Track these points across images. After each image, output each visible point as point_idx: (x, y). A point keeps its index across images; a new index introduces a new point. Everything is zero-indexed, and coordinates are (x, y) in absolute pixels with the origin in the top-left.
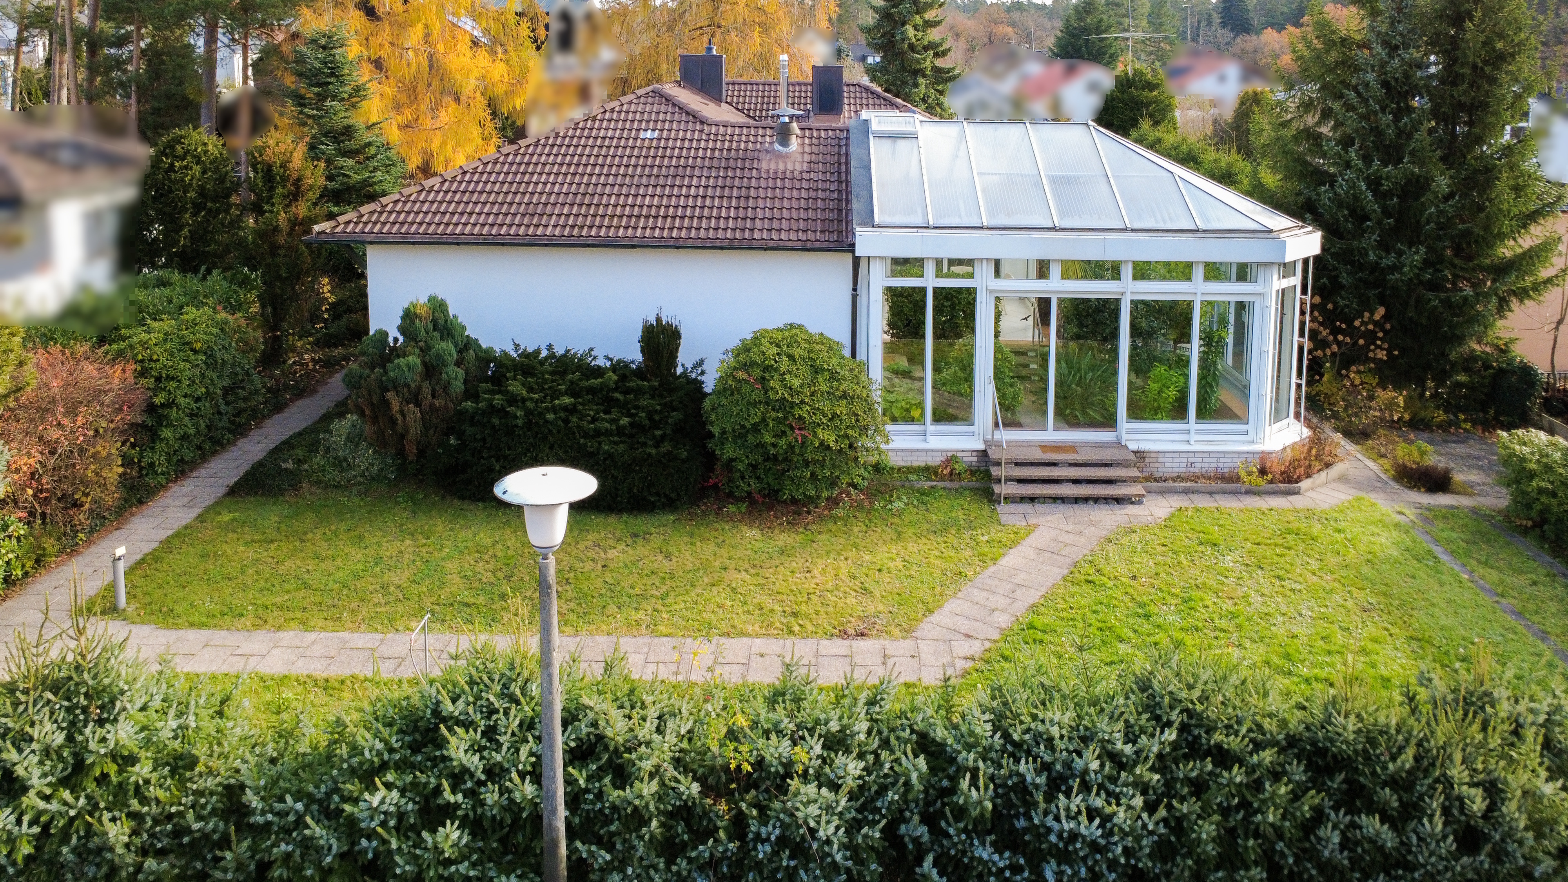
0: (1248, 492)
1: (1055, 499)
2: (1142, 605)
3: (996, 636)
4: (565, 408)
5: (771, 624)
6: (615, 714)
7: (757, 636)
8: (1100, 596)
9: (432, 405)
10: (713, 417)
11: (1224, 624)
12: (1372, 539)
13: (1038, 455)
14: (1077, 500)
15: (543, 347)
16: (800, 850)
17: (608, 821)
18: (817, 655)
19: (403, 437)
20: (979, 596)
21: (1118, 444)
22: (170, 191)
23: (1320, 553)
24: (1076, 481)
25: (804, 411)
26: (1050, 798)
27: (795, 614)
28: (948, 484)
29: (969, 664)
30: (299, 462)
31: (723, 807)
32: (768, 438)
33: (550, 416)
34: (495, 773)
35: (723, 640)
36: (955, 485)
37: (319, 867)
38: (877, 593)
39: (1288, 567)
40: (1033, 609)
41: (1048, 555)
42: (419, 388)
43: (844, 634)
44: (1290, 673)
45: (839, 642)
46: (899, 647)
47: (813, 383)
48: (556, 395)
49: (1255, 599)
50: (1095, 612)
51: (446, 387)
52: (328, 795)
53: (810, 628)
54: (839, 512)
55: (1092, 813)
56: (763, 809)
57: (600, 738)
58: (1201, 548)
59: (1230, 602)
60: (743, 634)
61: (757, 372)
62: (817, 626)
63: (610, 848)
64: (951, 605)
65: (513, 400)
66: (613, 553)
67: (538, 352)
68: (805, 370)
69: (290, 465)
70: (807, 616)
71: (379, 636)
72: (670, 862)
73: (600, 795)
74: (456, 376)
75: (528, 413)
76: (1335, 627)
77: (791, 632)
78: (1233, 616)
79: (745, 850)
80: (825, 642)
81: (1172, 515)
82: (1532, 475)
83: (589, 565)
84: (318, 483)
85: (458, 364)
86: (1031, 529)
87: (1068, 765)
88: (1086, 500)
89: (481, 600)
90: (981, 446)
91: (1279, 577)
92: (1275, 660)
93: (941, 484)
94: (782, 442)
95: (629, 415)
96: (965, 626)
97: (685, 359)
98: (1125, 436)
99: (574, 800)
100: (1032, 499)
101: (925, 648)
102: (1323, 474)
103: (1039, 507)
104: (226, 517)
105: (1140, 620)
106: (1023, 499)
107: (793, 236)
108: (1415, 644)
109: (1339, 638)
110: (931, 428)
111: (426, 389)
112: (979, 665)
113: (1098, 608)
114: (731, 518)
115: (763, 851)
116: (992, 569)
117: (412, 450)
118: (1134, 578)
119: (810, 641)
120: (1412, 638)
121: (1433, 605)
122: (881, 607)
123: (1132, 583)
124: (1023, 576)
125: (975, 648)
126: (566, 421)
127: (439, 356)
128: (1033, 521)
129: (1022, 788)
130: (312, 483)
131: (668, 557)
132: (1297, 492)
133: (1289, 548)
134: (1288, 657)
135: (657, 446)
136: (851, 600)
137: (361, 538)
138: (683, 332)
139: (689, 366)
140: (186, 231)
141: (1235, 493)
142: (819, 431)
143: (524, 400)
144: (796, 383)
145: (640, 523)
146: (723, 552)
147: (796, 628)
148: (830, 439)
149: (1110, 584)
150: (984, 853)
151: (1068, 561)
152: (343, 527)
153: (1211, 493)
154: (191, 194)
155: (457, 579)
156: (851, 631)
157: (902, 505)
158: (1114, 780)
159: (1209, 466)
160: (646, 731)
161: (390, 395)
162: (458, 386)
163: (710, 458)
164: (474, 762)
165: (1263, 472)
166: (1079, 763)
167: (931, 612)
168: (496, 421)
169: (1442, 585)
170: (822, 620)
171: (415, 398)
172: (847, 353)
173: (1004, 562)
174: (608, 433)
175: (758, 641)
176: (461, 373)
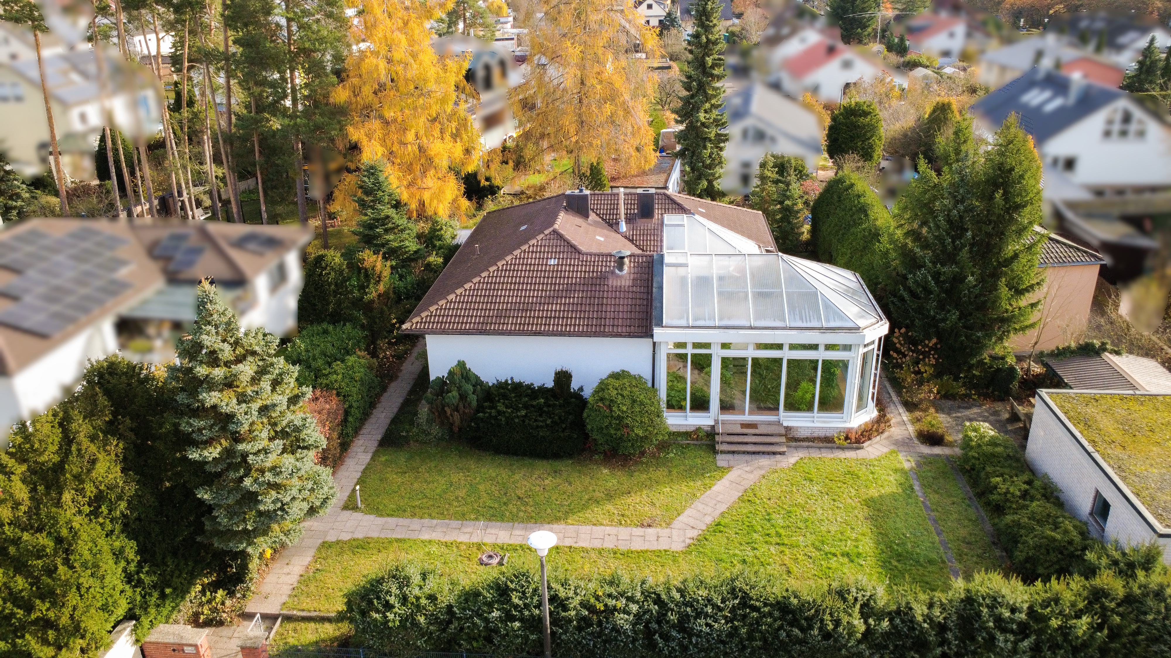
0: (838, 448)
1: (744, 453)
2: (769, 514)
3: (704, 528)
4: (523, 416)
5: (612, 521)
6: (562, 589)
7: (607, 525)
8: (752, 509)
9: (464, 412)
10: (588, 421)
11: (800, 525)
12: (886, 478)
13: (739, 430)
14: (754, 453)
15: (509, 379)
16: (618, 631)
17: (561, 621)
18: (631, 535)
19: (452, 424)
20: (700, 507)
21: (779, 423)
22: (322, 286)
23: (858, 487)
24: (755, 444)
25: (628, 421)
26: (695, 619)
27: (623, 515)
28: (695, 442)
29: (692, 541)
30: (407, 432)
31: (595, 617)
32: (612, 432)
33: (517, 420)
34: (526, 606)
35: (594, 527)
36: (699, 443)
37: (478, 630)
38: (657, 505)
39: (841, 494)
40: (722, 514)
41: (734, 484)
42: (458, 405)
43: (642, 525)
44: (821, 550)
45: (640, 529)
46: (664, 532)
47: (632, 407)
48: (518, 410)
49: (819, 511)
50: (748, 517)
51: (470, 404)
52: (478, 609)
53: (629, 522)
54: (644, 460)
55: (707, 625)
56: (607, 619)
57: (557, 595)
58: (804, 482)
59: (807, 513)
60: (602, 524)
61: (607, 403)
62: (631, 521)
63: (561, 628)
64: (688, 512)
65: (499, 413)
66: (547, 482)
67: (507, 381)
68: (628, 402)
69: (404, 434)
70: (628, 516)
71: (460, 522)
72: (580, 632)
73: (558, 613)
74: (473, 399)
75: (507, 418)
76: (849, 527)
77: (621, 524)
78: (806, 521)
79: (602, 630)
80: (634, 529)
81: (797, 462)
82: (972, 448)
83: (538, 488)
84: (417, 441)
85: (473, 393)
86: (730, 468)
87: (702, 609)
88: (758, 453)
89: (496, 505)
90: (713, 423)
91: (834, 500)
92: (817, 543)
93: (692, 442)
94: (619, 433)
95: (550, 418)
96: (692, 522)
97: (575, 385)
98: (782, 419)
99: (551, 613)
100: (733, 452)
101: (675, 533)
102: (878, 437)
103: (736, 456)
104: (383, 459)
105: (765, 522)
106: (729, 452)
107: (624, 330)
108: (880, 537)
109: (848, 532)
110: (688, 413)
111: (461, 406)
112: (695, 542)
113: (749, 515)
114: (596, 463)
115: (607, 631)
116: (708, 492)
117: (456, 429)
118: (769, 499)
119: (629, 528)
120: (880, 533)
121: (898, 516)
122: (659, 513)
123: (768, 502)
124: (721, 496)
125: (694, 533)
126: (524, 421)
127: (465, 391)
128: (732, 463)
129: (687, 615)
130: (414, 442)
131: (570, 484)
132: (862, 448)
133: (844, 483)
134: (823, 542)
135: (563, 432)
136: (646, 509)
137: (441, 471)
138: (573, 375)
139: (576, 389)
140: (332, 305)
141: (832, 448)
142: (635, 429)
143: (504, 412)
144: (625, 409)
145: (558, 465)
146: (593, 482)
147: (623, 522)
148: (640, 433)
149: (758, 502)
150: (674, 633)
151: (743, 488)
152: (433, 464)
153: (820, 448)
154: (333, 287)
155: (485, 495)
156: (645, 524)
157: (673, 455)
158: (716, 614)
159: (822, 434)
160: (571, 594)
161: (446, 409)
162: (474, 403)
163: (587, 436)
164: (521, 603)
165: (847, 438)
166: (705, 610)
167: (679, 515)
168: (493, 422)
169: (907, 504)
170: (634, 519)
171: (456, 409)
172: (650, 384)
173: (715, 488)
174: (542, 427)
175: (608, 528)
176: (475, 397)
